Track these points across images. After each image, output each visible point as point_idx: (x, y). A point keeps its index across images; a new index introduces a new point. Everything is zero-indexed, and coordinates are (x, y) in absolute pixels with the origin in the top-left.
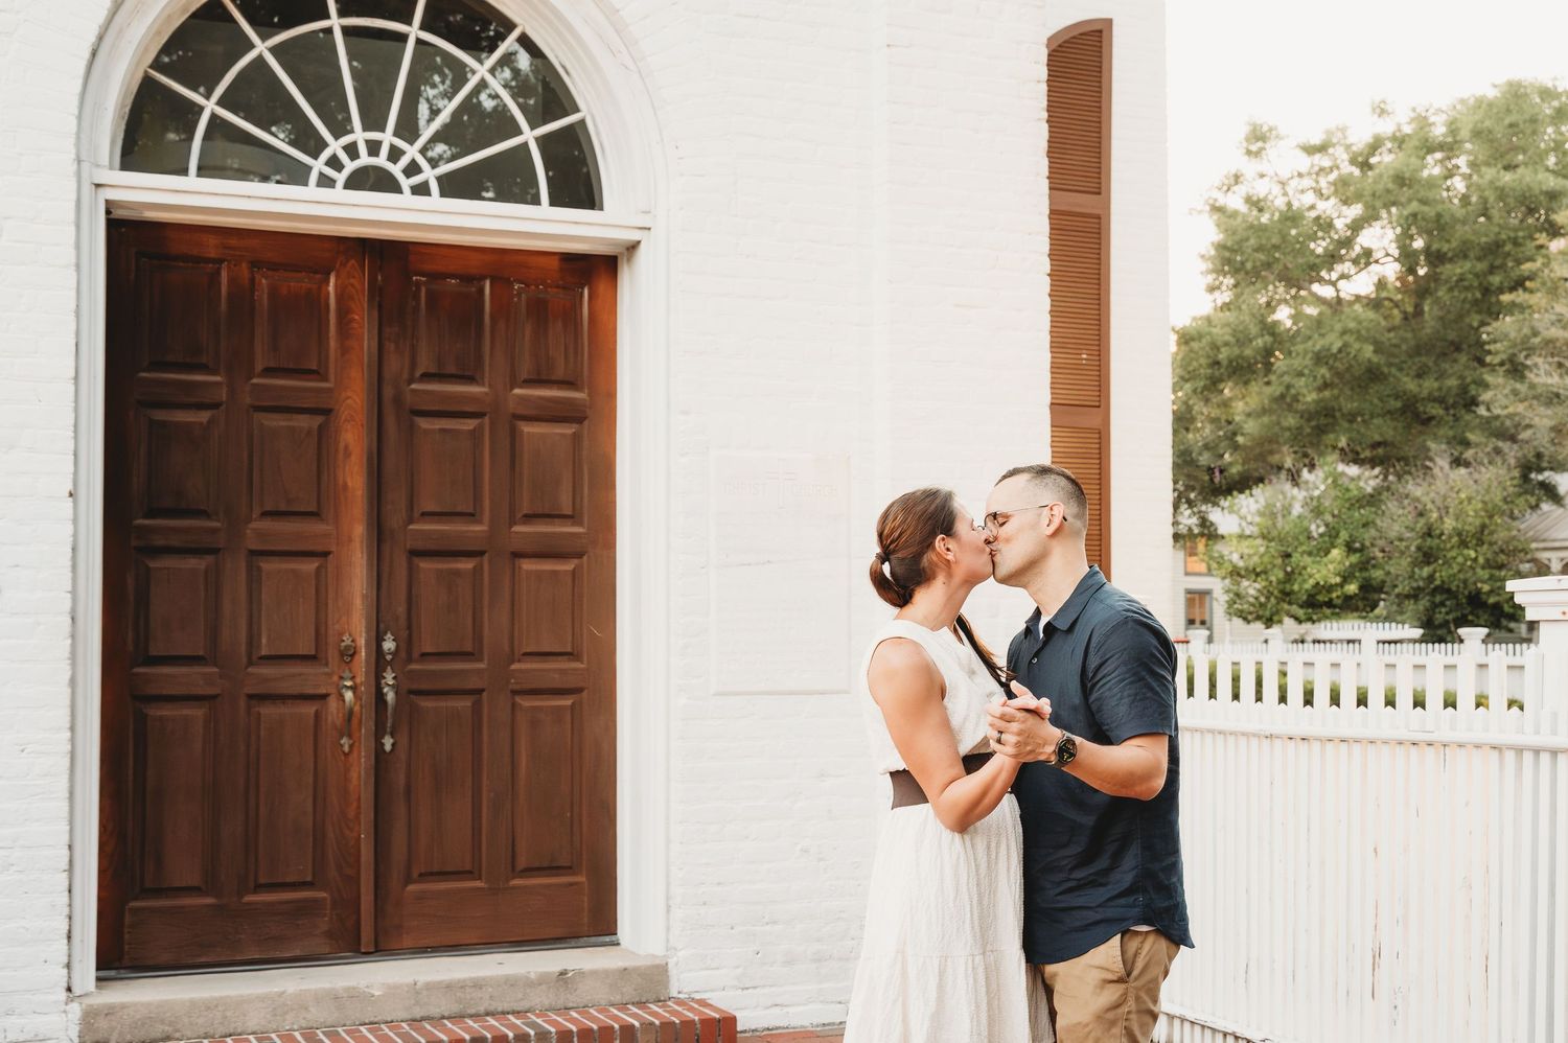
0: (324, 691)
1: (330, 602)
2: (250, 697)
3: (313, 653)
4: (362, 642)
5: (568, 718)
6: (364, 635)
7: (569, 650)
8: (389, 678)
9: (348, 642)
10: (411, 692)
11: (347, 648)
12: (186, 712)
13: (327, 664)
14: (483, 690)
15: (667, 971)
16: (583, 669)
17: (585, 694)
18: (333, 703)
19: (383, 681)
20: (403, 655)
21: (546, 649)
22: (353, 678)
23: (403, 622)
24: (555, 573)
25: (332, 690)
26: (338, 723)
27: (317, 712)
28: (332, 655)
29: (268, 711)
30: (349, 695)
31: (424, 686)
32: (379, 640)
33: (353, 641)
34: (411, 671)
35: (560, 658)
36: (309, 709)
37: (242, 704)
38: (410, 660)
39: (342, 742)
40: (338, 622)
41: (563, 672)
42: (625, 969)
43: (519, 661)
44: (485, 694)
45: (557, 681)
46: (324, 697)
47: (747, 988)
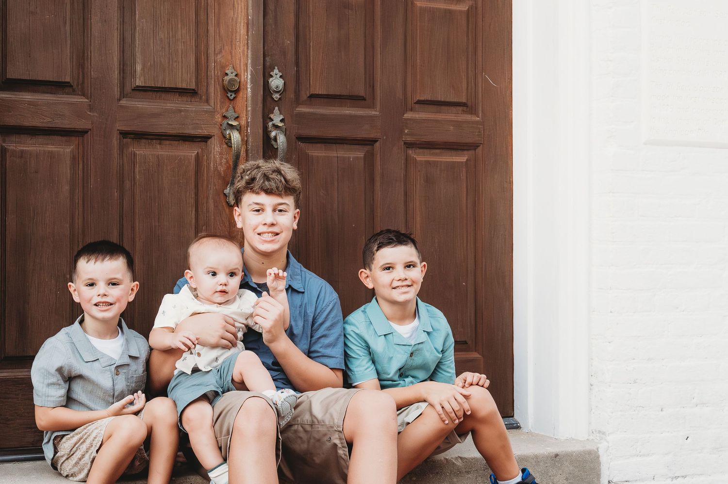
0: (205, 132)
1: (211, 29)
2: (124, 134)
3: (193, 86)
4: (247, 77)
5: (463, 175)
6: (250, 68)
7: (464, 100)
8: (277, 118)
9: (231, 76)
10: (301, 139)
11: (231, 80)
12: (51, 148)
13: (207, 101)
14: (375, 141)
15: (598, 457)
16: (477, 123)
17: (480, 149)
18: (216, 147)
19: (270, 124)
20: (291, 95)
21: (440, 97)
22: (237, 118)
23: (291, 56)
24: (450, 12)
25: (215, 131)
26: (222, 169)
27: (197, 157)
28: (215, 92)
29: (143, 151)
30: (236, 137)
31: (313, 132)
32: (267, 75)
33: (236, 75)
34: (301, 115)
35: (453, 109)
36: (189, 152)
37: (115, 141)
38: (297, 101)
39: (227, 191)
40: (220, 52)
41: (458, 124)
42: (557, 455)
43: (411, 110)
44: (377, 144)
45: (450, 135)
46: (206, 139)
47: (677, 477)
